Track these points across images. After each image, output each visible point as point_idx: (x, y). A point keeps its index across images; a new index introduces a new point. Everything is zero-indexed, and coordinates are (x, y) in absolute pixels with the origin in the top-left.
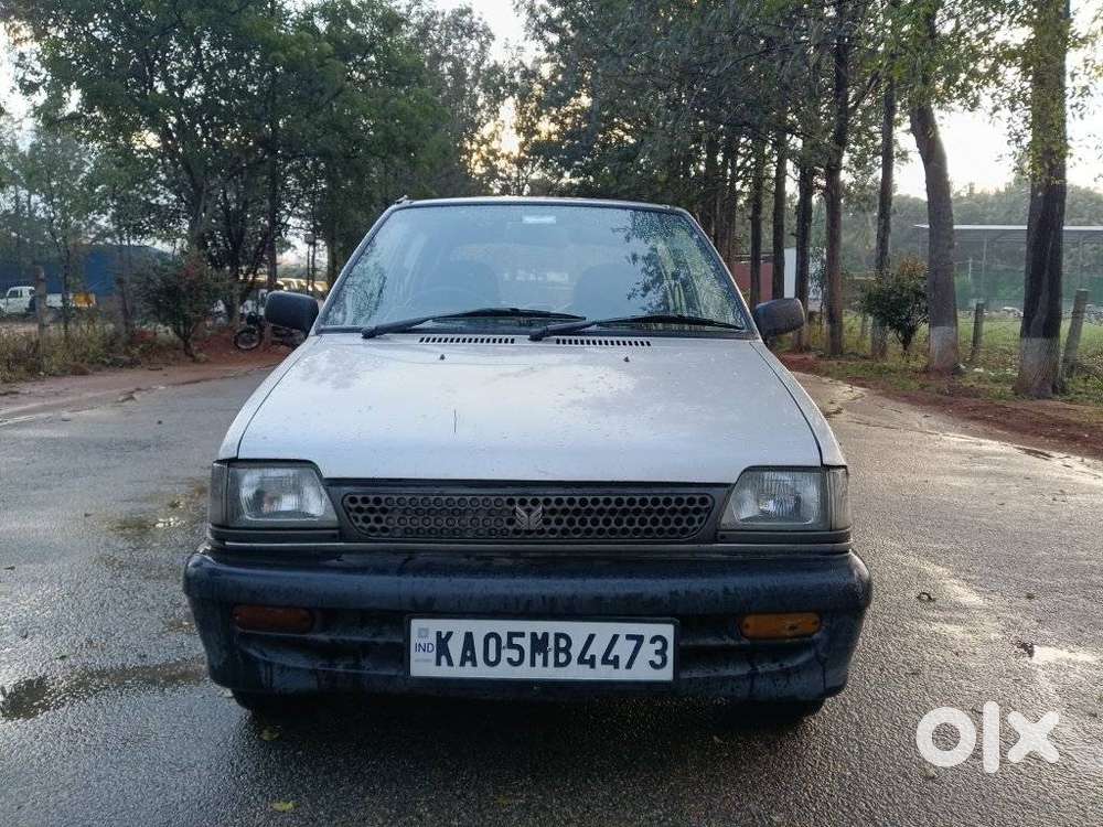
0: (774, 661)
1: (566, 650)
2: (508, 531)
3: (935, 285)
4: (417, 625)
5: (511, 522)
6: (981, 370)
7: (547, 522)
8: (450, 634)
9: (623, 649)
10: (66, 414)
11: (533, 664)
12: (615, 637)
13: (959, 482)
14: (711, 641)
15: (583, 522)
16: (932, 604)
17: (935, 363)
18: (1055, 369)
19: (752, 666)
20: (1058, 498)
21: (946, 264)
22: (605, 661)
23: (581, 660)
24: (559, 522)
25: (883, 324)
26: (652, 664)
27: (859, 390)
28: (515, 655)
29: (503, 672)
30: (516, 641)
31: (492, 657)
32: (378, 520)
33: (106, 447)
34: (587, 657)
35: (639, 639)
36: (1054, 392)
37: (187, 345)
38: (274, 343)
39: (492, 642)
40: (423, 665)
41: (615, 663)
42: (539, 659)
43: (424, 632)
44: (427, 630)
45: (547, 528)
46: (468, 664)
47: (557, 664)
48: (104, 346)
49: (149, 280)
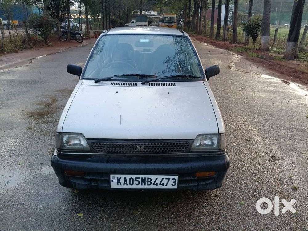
0: (203, 182)
1: (150, 182)
2: (135, 151)
3: (264, 23)
4: (112, 176)
5: (136, 149)
6: (275, 49)
7: (145, 149)
8: (120, 178)
9: (165, 181)
10: (14, 69)
11: (142, 185)
12: (163, 179)
13: (263, 95)
14: (187, 178)
15: (155, 149)
16: (250, 142)
17: (262, 47)
18: (296, 51)
19: (198, 183)
20: (290, 100)
21: (268, 17)
22: (160, 184)
23: (154, 184)
24: (148, 149)
25: (248, 35)
26: (172, 185)
27: (240, 57)
28: (137, 183)
29: (134, 186)
30: (137, 179)
31: (131, 183)
32: (101, 149)
33: (26, 83)
34: (156, 183)
35: (169, 179)
36: (294, 58)
37: (46, 42)
38: (71, 39)
39: (131, 180)
40: (114, 185)
41: (163, 184)
42: (143, 184)
43: (114, 178)
44: (114, 177)
45: (145, 150)
46: (125, 185)
47: (148, 185)
48: (22, 42)
49: (33, 22)
